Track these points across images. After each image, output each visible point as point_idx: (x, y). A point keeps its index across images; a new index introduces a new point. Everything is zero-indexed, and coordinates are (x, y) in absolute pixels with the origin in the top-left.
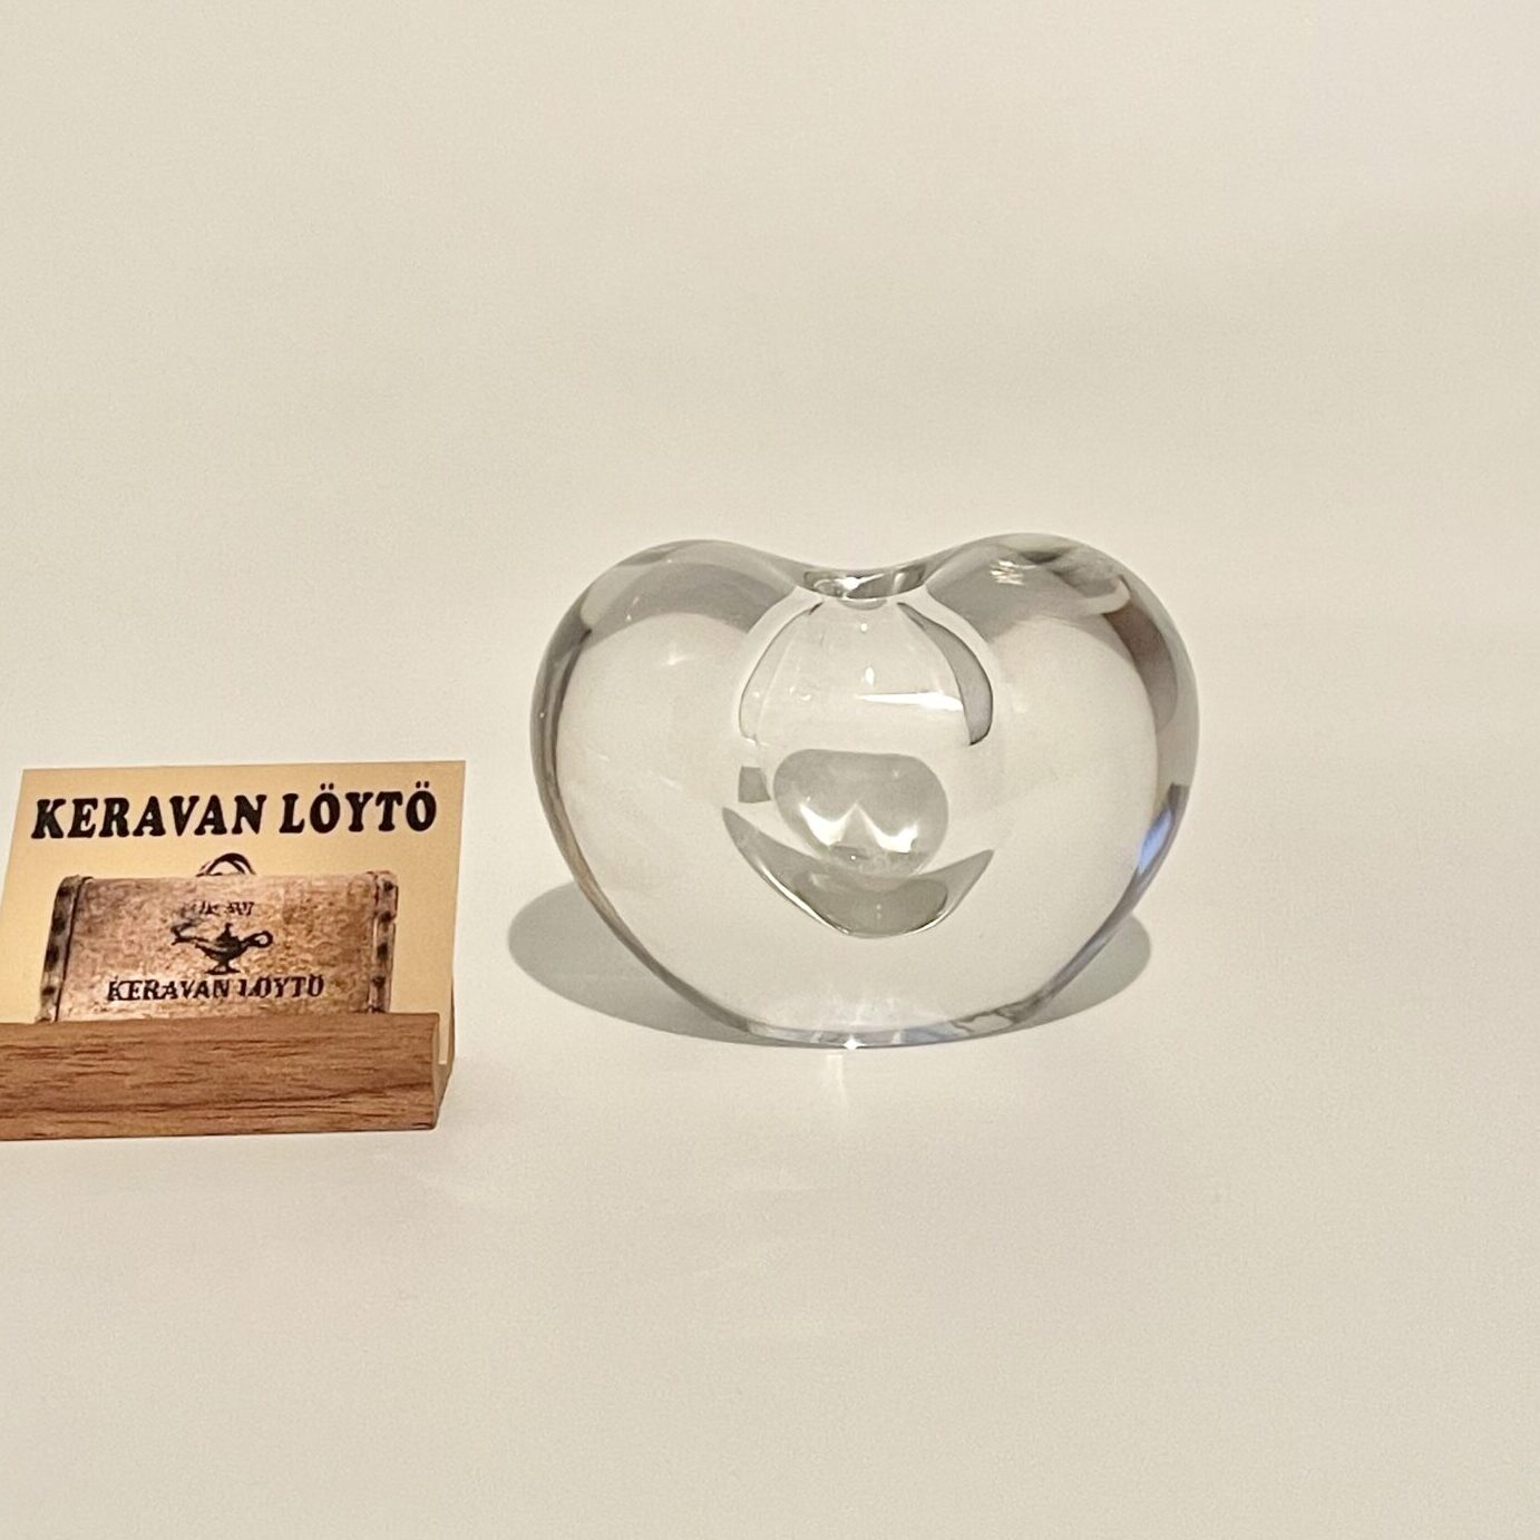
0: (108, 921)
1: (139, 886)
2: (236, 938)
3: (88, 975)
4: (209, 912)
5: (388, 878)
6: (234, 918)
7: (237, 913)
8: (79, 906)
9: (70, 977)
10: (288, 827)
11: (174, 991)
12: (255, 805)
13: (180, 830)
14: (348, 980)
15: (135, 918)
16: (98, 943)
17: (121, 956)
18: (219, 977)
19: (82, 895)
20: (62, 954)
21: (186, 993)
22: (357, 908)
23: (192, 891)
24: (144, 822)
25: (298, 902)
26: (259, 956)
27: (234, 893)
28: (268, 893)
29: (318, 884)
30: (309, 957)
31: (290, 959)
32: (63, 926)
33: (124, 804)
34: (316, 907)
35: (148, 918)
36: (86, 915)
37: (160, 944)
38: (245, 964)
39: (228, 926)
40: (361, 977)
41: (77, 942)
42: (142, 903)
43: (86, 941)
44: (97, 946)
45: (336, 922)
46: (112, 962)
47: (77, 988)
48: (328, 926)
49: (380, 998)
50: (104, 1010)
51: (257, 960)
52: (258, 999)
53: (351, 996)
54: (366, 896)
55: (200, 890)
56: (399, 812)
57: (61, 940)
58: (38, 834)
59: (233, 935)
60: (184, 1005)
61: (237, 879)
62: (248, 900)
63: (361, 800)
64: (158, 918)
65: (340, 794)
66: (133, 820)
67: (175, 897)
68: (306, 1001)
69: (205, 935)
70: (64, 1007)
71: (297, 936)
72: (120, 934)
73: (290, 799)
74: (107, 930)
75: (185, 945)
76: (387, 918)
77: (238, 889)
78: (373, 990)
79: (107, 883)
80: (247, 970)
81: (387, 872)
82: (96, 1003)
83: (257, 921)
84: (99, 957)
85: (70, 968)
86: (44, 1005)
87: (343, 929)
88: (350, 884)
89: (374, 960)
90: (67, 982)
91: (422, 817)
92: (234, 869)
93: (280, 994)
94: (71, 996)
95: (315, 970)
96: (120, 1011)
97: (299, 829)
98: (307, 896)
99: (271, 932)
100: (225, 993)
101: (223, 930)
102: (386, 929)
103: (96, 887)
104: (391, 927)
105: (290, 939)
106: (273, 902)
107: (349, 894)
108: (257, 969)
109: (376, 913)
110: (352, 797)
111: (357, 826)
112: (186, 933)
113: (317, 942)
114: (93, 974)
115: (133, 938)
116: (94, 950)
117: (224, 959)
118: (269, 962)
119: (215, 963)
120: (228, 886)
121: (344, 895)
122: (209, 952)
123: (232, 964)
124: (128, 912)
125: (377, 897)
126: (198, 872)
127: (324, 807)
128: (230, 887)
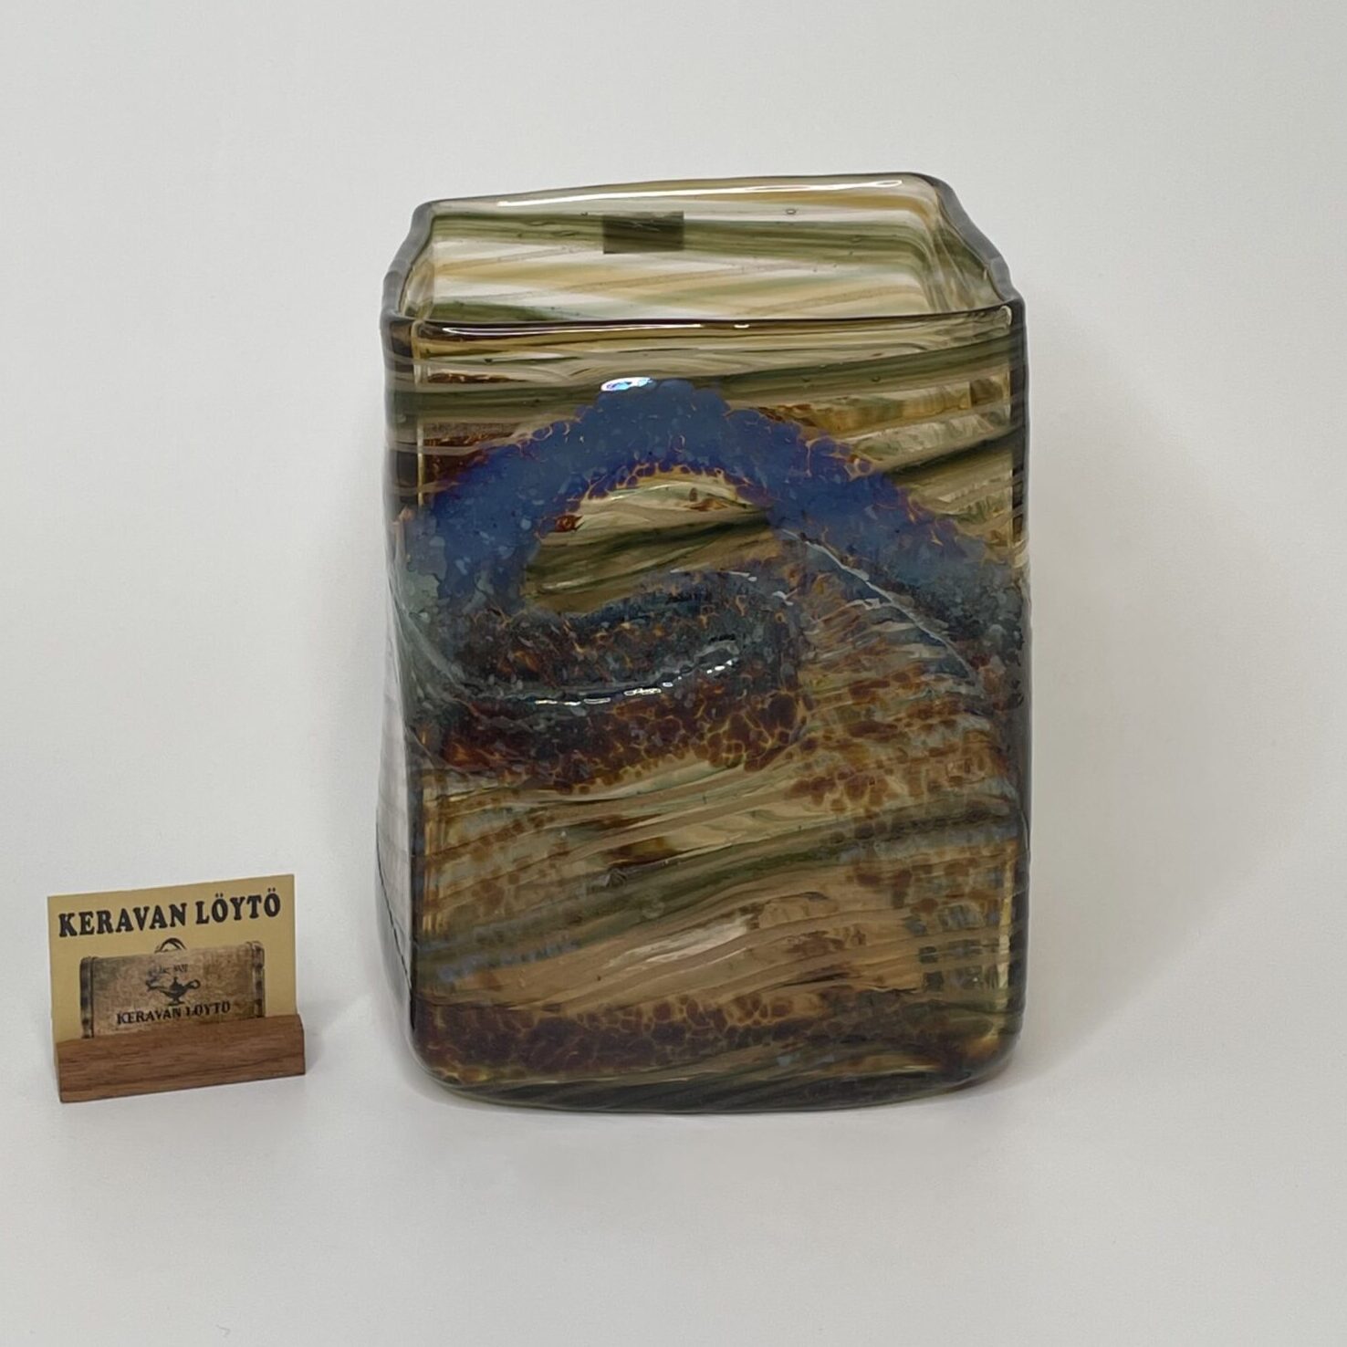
0: (111, 981)
1: (125, 961)
2: (180, 985)
3: (105, 1011)
4: (165, 972)
5: (257, 944)
6: (178, 974)
7: (179, 972)
8: (95, 973)
9: (96, 1013)
10: (200, 921)
11: (152, 1016)
12: (180, 909)
13: (141, 928)
14: (243, 1003)
15: (125, 978)
17: (120, 1000)
18: (175, 1007)
19: (94, 969)
20: (89, 1001)
21: (159, 1016)
22: (243, 963)
23: (153, 961)
24: (120, 924)
25: (210, 962)
26: (193, 994)
27: (175, 960)
28: (195, 958)
29: (221, 951)
30: (220, 992)
31: (212, 994)
32: (87, 986)
33: (108, 914)
34: (220, 964)
35: (132, 977)
36: (98, 978)
37: (140, 991)
38: (188, 998)
39: (175, 979)
40: (249, 1000)
41: (98, 995)
42: (127, 971)
43: (100, 992)
44: (107, 995)
45: (233, 971)
46: (117, 1003)
47: (102, 1019)
48: (229, 974)
50: (117, 1029)
51: (193, 997)
52: (196, 1016)
53: (245, 1010)
54: (248, 955)
55: (157, 961)
56: (260, 907)
57: (87, 994)
58: (63, 934)
59: (179, 981)
60: (160, 1023)
61: (176, 952)
62: (184, 963)
63: (239, 901)
64: (137, 977)
65: (227, 899)
66: (114, 922)
67: (145, 966)
68: (222, 1016)
69: (165, 985)
70: (96, 1029)
71: (213, 981)
72: (118, 989)
73: (200, 905)
74: (111, 985)
75: (154, 991)
76: (259, 967)
77: (178, 958)
78: (256, 1006)
79: (107, 960)
80: (189, 1002)
81: (255, 942)
82: (112, 1026)
83: (190, 975)
84: (110, 1002)
85: (94, 1009)
86: (85, 1029)
87: (237, 976)
88: (238, 951)
89: (255, 990)
90: (95, 1016)
91: (273, 909)
92: (173, 947)
93: (208, 1012)
94: (98, 1024)
95: (225, 998)
96: (126, 1029)
97: (206, 921)
98: (215, 958)
99: (199, 980)
100: (179, 1015)
101: (173, 981)
102: (259, 973)
103: (102, 960)
104: (262, 972)
105: (209, 983)
106: (197, 963)
107: (238, 956)
108: (193, 1001)
109: (253, 965)
110: (233, 900)
111: (238, 917)
112: (154, 984)
113: (224, 983)
114: (108, 1010)
115: (125, 989)
116: (106, 997)
117: (176, 997)
118: (199, 996)
120: (172, 957)
121: (234, 957)
123: (181, 999)
124: (120, 975)
125: (253, 956)
126: (154, 950)
127: (219, 907)
128: (173, 957)
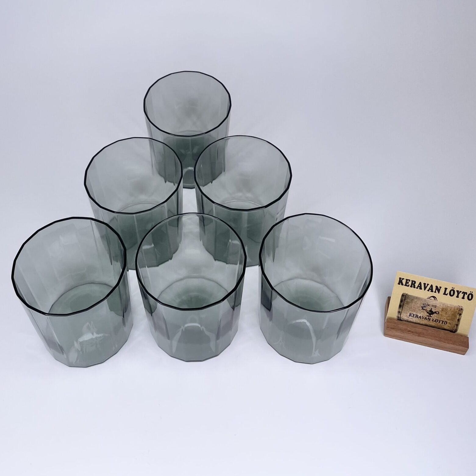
0: (410, 303)
1: (417, 298)
2: (433, 311)
3: (406, 311)
4: (428, 305)
5: (462, 307)
6: (433, 308)
8: (406, 298)
9: (403, 311)
10: (445, 294)
11: (421, 318)
12: (439, 288)
13: (425, 290)
14: (452, 323)
15: (415, 303)
16: (408, 306)
17: (412, 309)
18: (429, 317)
19: (406, 297)
20: (402, 306)
21: (423, 318)
22: (455, 311)
23: (426, 301)
24: (418, 286)
25: (444, 308)
26: (436, 315)
28: (440, 305)
29: (449, 305)
30: (445, 318)
31: (442, 317)
32: (402, 301)
33: (415, 282)
34: (448, 309)
35: (417, 304)
36: (407, 300)
37: (419, 309)
39: (431, 309)
40: (454, 323)
42: (417, 301)
43: (406, 305)
45: (451, 313)
46: (410, 310)
47: (404, 313)
48: (450, 313)
49: (457, 328)
50: (408, 318)
52: (435, 323)
53: (452, 326)
54: (457, 310)
55: (427, 301)
56: (466, 296)
57: (402, 304)
58: (399, 284)
59: (432, 310)
60: (423, 320)
61: (434, 301)
62: (436, 305)
63: (459, 292)
64: (419, 304)
65: (455, 290)
66: (416, 285)
67: (423, 301)
68: (444, 325)
69: (427, 309)
70: (402, 315)
71: (444, 313)
72: (412, 305)
73: (446, 289)
74: (410, 304)
75: (423, 310)
76: (460, 315)
77: (434, 303)
78: (456, 326)
79: (411, 296)
80: (434, 317)
82: (407, 316)
83: (437, 309)
84: (408, 308)
85: (403, 309)
86: (398, 314)
87: (452, 314)
88: (455, 307)
89: (457, 321)
91: (470, 298)
92: (434, 299)
93: (439, 323)
95: (446, 320)
96: (411, 318)
97: (447, 295)
98: (446, 307)
100: (430, 320)
103: (409, 296)
104: (461, 316)
105: (442, 314)
106: (440, 307)
107: (454, 309)
108: (436, 318)
109: (458, 313)
110: (458, 291)
111: (457, 297)
112: (424, 308)
113: (447, 315)
114: (407, 311)
115: (414, 307)
117: (430, 314)
118: (438, 317)
119: (428, 315)
122: (427, 312)
123: (431, 315)
125: (459, 310)
126: (427, 298)
127: (452, 292)
128: (432, 302)
